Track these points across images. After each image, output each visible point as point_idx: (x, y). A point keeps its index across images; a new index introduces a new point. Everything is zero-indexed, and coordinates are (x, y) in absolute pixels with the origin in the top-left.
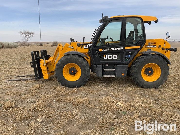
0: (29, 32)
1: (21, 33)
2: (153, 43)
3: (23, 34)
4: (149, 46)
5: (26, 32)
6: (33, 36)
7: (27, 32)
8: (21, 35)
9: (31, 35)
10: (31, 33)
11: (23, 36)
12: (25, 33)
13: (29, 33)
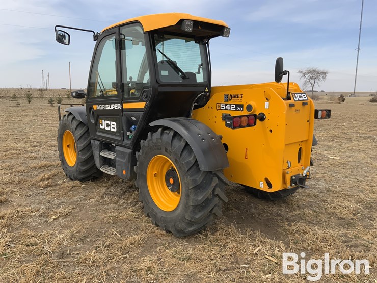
0: (318, 70)
1: (302, 72)
2: (235, 96)
3: (304, 75)
4: (226, 105)
5: (312, 70)
6: (324, 78)
7: (314, 71)
8: (302, 77)
9: (321, 77)
10: (323, 73)
11: (303, 80)
12: (309, 72)
13: (318, 73)
